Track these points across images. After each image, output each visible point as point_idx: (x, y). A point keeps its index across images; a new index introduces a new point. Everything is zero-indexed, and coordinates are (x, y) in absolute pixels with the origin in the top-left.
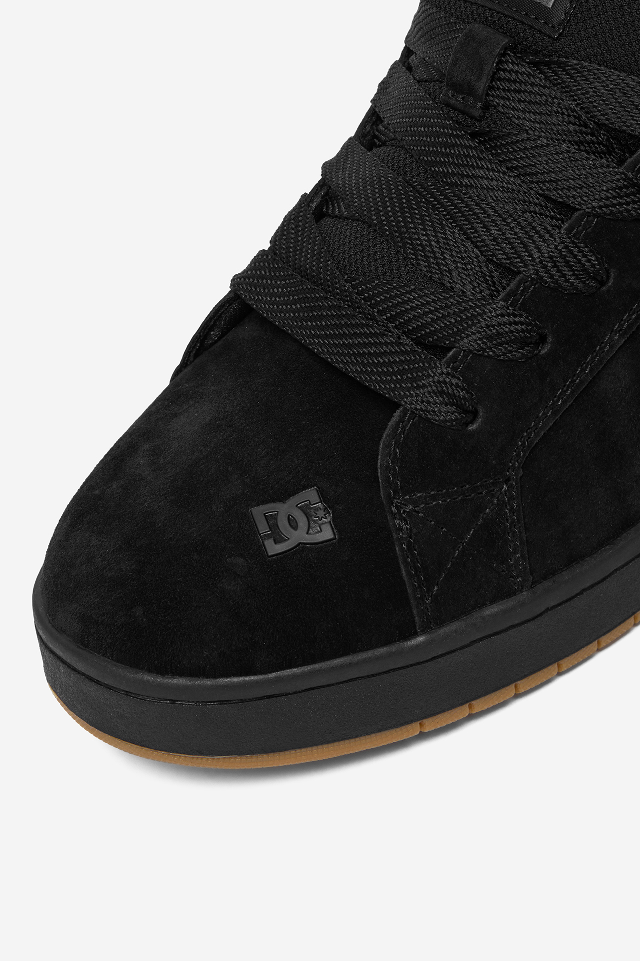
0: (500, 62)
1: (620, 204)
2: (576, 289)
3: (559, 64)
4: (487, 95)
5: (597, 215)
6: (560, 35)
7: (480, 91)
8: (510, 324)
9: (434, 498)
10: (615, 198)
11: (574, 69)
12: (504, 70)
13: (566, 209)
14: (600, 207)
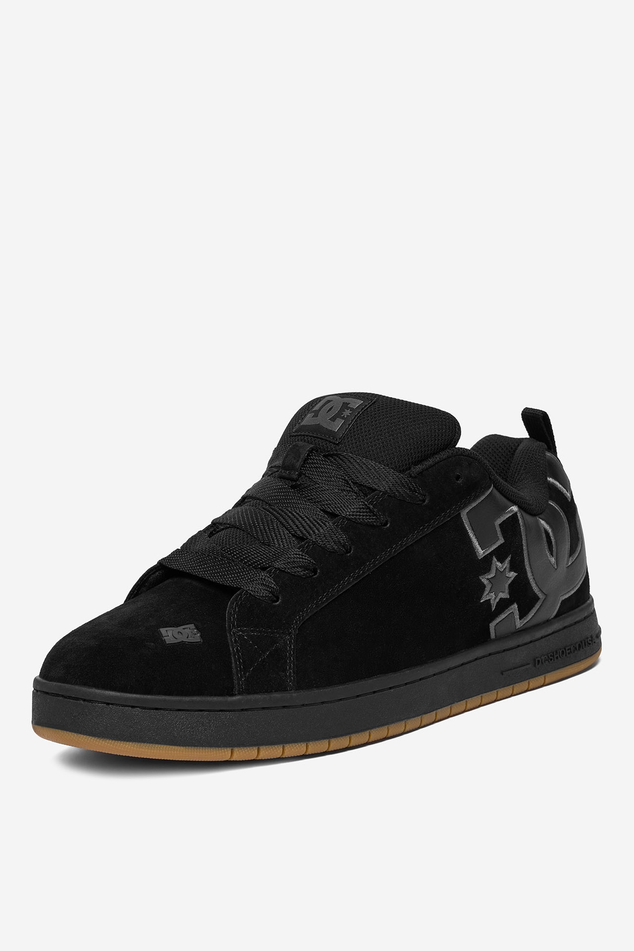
0: (308, 455)
1: (360, 515)
2: (334, 549)
3: (337, 455)
4: (301, 469)
5: (348, 519)
6: (339, 443)
7: (297, 467)
8: (300, 558)
9: (252, 631)
10: (357, 512)
11: (344, 457)
12: (311, 459)
13: (333, 515)
14: (350, 515)
